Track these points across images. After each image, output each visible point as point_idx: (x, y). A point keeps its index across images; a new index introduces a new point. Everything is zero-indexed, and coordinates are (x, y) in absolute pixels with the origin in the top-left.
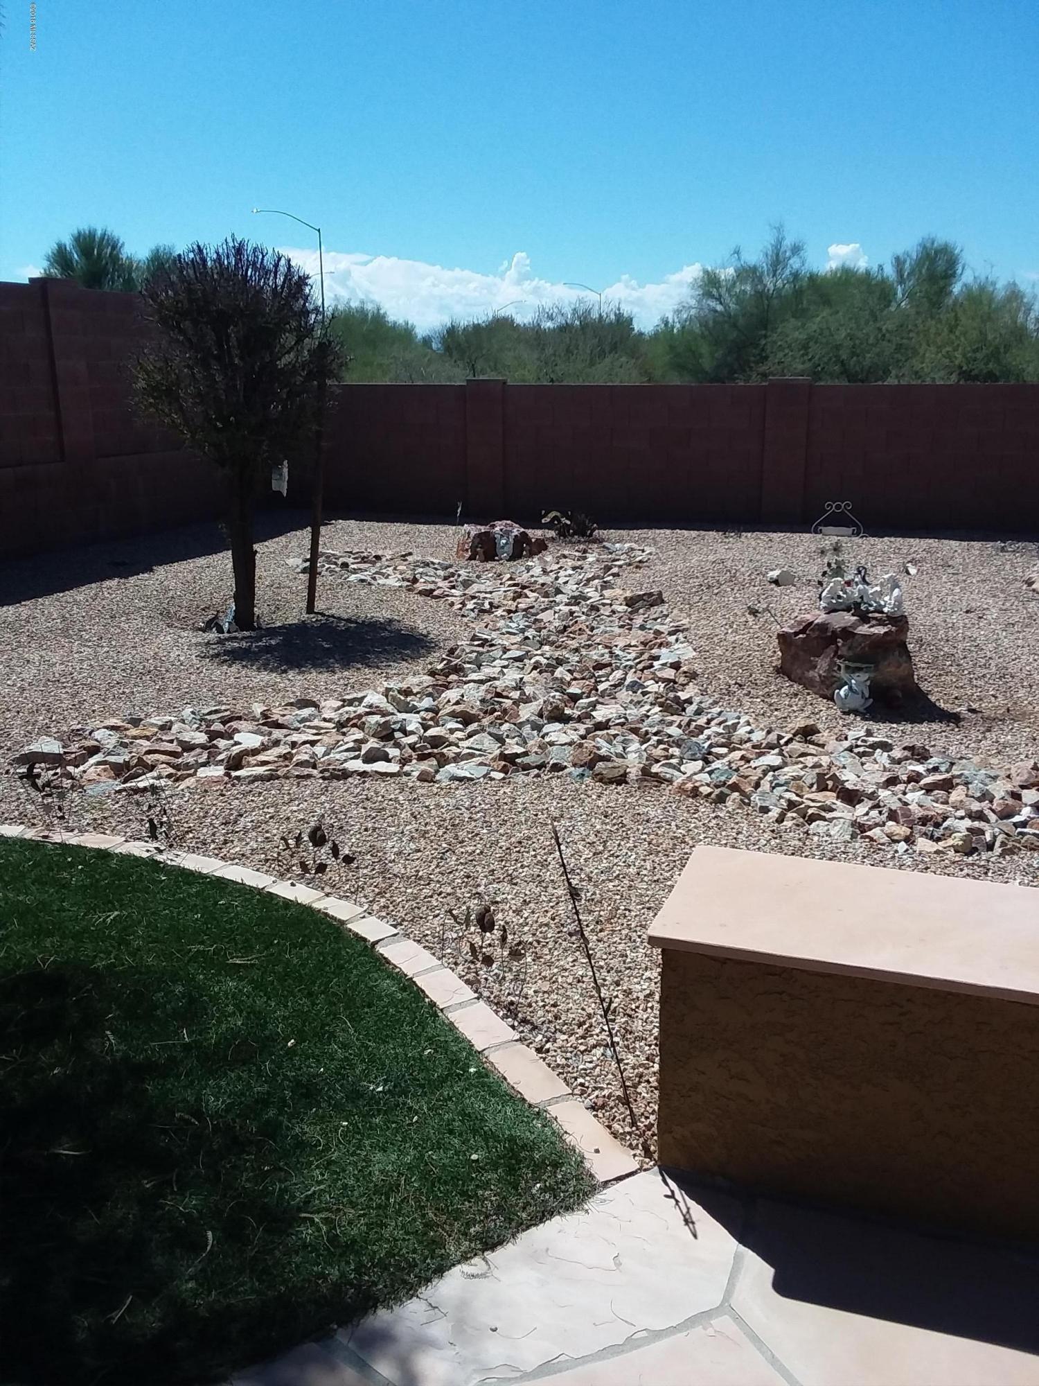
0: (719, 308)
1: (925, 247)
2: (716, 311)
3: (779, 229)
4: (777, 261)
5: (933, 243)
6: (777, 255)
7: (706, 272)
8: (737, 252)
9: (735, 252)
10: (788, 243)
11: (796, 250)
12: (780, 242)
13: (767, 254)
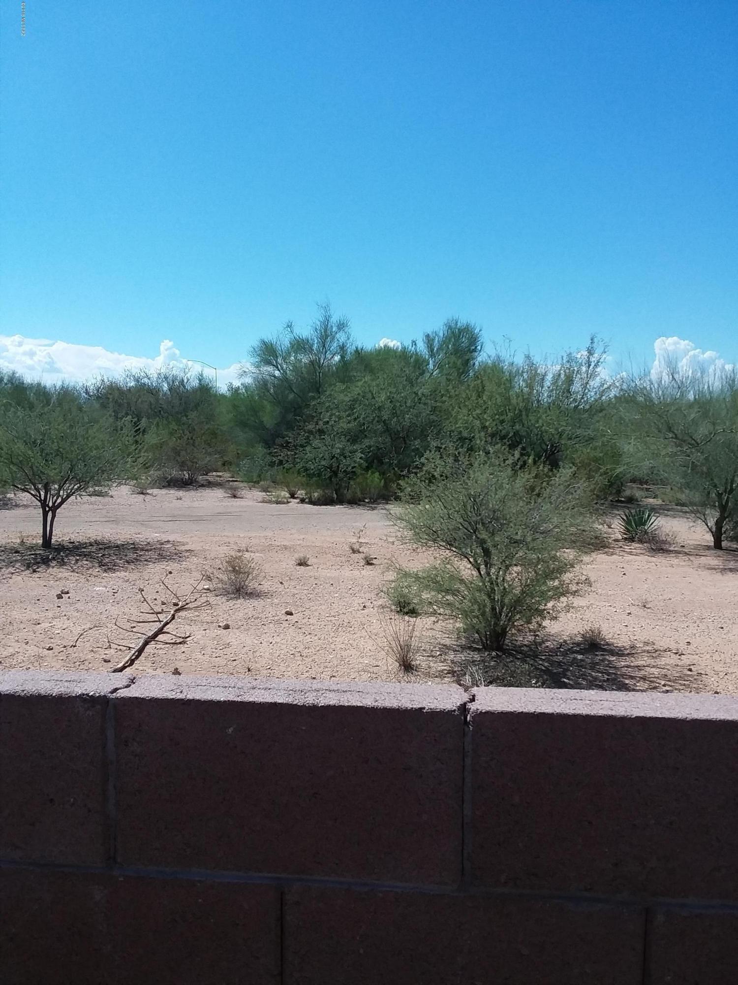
0: (277, 373)
1: (450, 327)
2: (275, 376)
3: (326, 308)
4: (326, 335)
6: (326, 331)
7: (264, 342)
8: (289, 326)
10: (334, 320)
11: (341, 326)
12: (327, 319)
13: (316, 329)
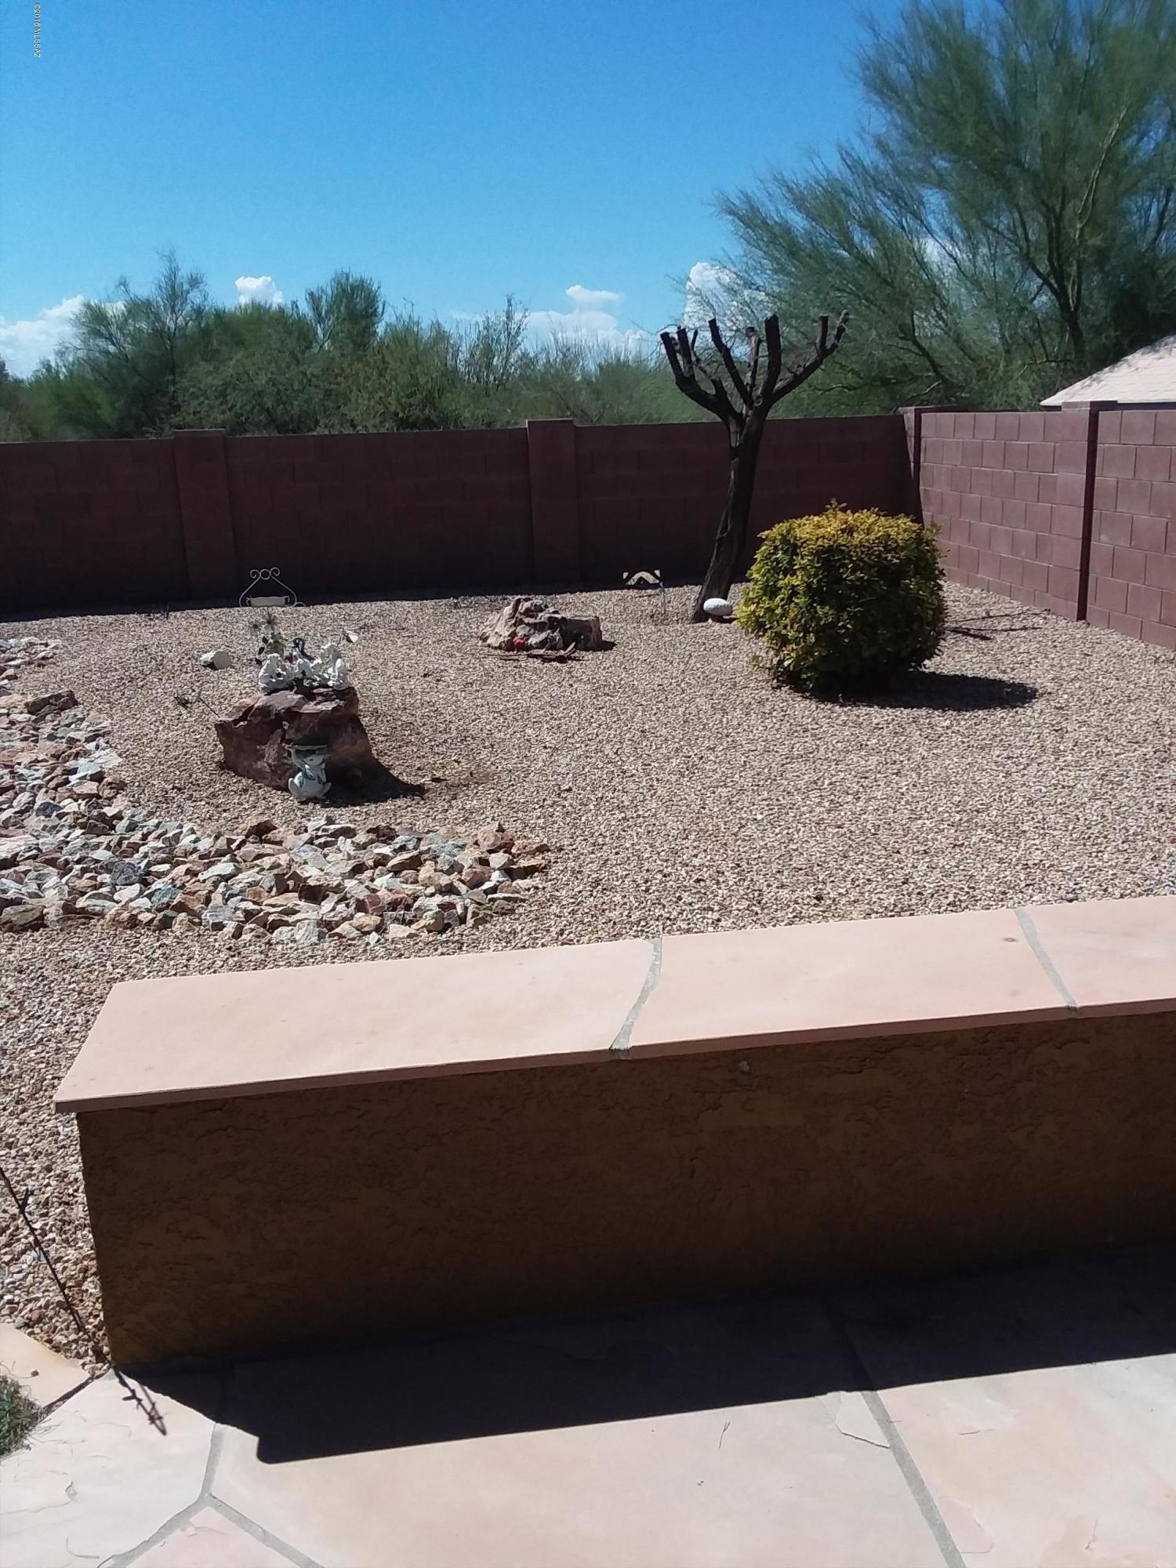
0: (112, 349)
1: (339, 283)
2: (108, 352)
3: (171, 258)
4: (174, 295)
5: (347, 279)
6: (173, 288)
7: (88, 306)
8: (124, 283)
9: (120, 284)
10: (184, 273)
11: (195, 282)
12: (173, 272)
13: (160, 287)
